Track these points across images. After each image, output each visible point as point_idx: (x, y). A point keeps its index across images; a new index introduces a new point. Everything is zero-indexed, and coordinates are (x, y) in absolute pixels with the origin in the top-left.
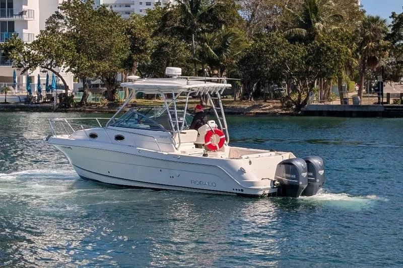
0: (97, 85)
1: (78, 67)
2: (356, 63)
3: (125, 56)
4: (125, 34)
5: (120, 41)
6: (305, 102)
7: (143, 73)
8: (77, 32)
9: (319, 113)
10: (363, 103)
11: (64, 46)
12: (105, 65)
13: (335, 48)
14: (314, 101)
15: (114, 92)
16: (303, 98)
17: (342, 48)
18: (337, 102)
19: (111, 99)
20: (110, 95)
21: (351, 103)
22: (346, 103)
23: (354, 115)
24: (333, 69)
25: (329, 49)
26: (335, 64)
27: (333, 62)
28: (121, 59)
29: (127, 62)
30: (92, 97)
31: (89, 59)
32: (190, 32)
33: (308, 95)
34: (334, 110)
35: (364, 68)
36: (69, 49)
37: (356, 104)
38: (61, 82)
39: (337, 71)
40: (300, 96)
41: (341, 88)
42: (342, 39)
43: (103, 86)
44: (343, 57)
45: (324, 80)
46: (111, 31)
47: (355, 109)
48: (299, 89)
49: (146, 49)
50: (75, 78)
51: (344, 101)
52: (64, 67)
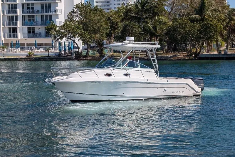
0: (94, 47)
1: (84, 38)
2: (225, 32)
3: (107, 32)
4: (107, 20)
5: (105, 25)
6: (199, 53)
7: (117, 40)
8: (83, 20)
9: (206, 58)
10: (229, 53)
11: (77, 27)
12: (97, 36)
13: (215, 25)
14: (204, 52)
15: (102, 50)
16: (198, 51)
17: (218, 25)
18: (216, 52)
19: (101, 53)
21: (223, 53)
22: (220, 53)
23: (224, 59)
24: (213, 35)
25: (211, 25)
26: (215, 33)
27: (214, 32)
28: (106, 34)
29: (108, 34)
30: (91, 53)
31: (89, 34)
32: (140, 18)
33: (201, 49)
34: (214, 56)
35: (229, 35)
36: (79, 29)
37: (226, 54)
38: (76, 45)
39: (216, 36)
40: (197, 50)
41: (218, 45)
42: (218, 20)
43: (97, 47)
44: (218, 29)
45: (209, 42)
46: (100, 19)
47: (225, 56)
48: (196, 46)
49: (118, 27)
50: (83, 43)
51: (219, 52)
52: (77, 38)
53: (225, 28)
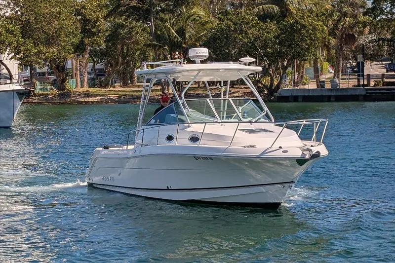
0: (44, 74)
1: (24, 54)
2: (333, 41)
3: (75, 41)
4: (75, 15)
5: (70, 24)
6: (278, 86)
7: (95, 59)
8: (22, 14)
10: (342, 86)
11: (7, 30)
12: (53, 51)
13: (311, 25)
14: (288, 86)
15: (64, 81)
16: (276, 83)
17: (318, 25)
18: (312, 86)
19: (61, 88)
20: (60, 84)
21: (328, 86)
22: (323, 86)
23: (332, 99)
24: (308, 49)
25: (304, 26)
26: (311, 44)
27: (308, 41)
28: (72, 44)
29: (78, 47)
30: (39, 87)
31: (36, 45)
32: (148, 12)
33: (281, 79)
34: (311, 94)
35: (342, 48)
36: (13, 34)
37: (335, 88)
38: (5, 71)
39: (313, 50)
40: (272, 80)
41: (316, 70)
42: (317, 15)
43: (50, 74)
44: (319, 35)
45: (297, 62)
46: (60, 13)
47: (334, 93)
48: (271, 72)
49: (99, 31)
50: (21, 65)
51: (321, 84)
52: (8, 54)
53: (332, 33)
